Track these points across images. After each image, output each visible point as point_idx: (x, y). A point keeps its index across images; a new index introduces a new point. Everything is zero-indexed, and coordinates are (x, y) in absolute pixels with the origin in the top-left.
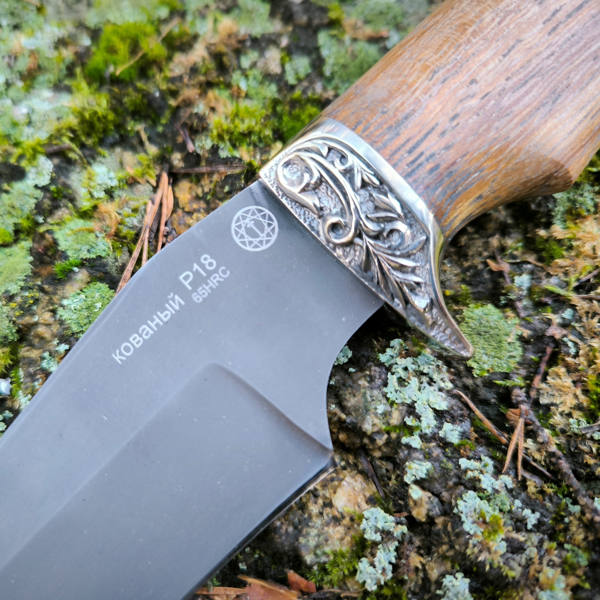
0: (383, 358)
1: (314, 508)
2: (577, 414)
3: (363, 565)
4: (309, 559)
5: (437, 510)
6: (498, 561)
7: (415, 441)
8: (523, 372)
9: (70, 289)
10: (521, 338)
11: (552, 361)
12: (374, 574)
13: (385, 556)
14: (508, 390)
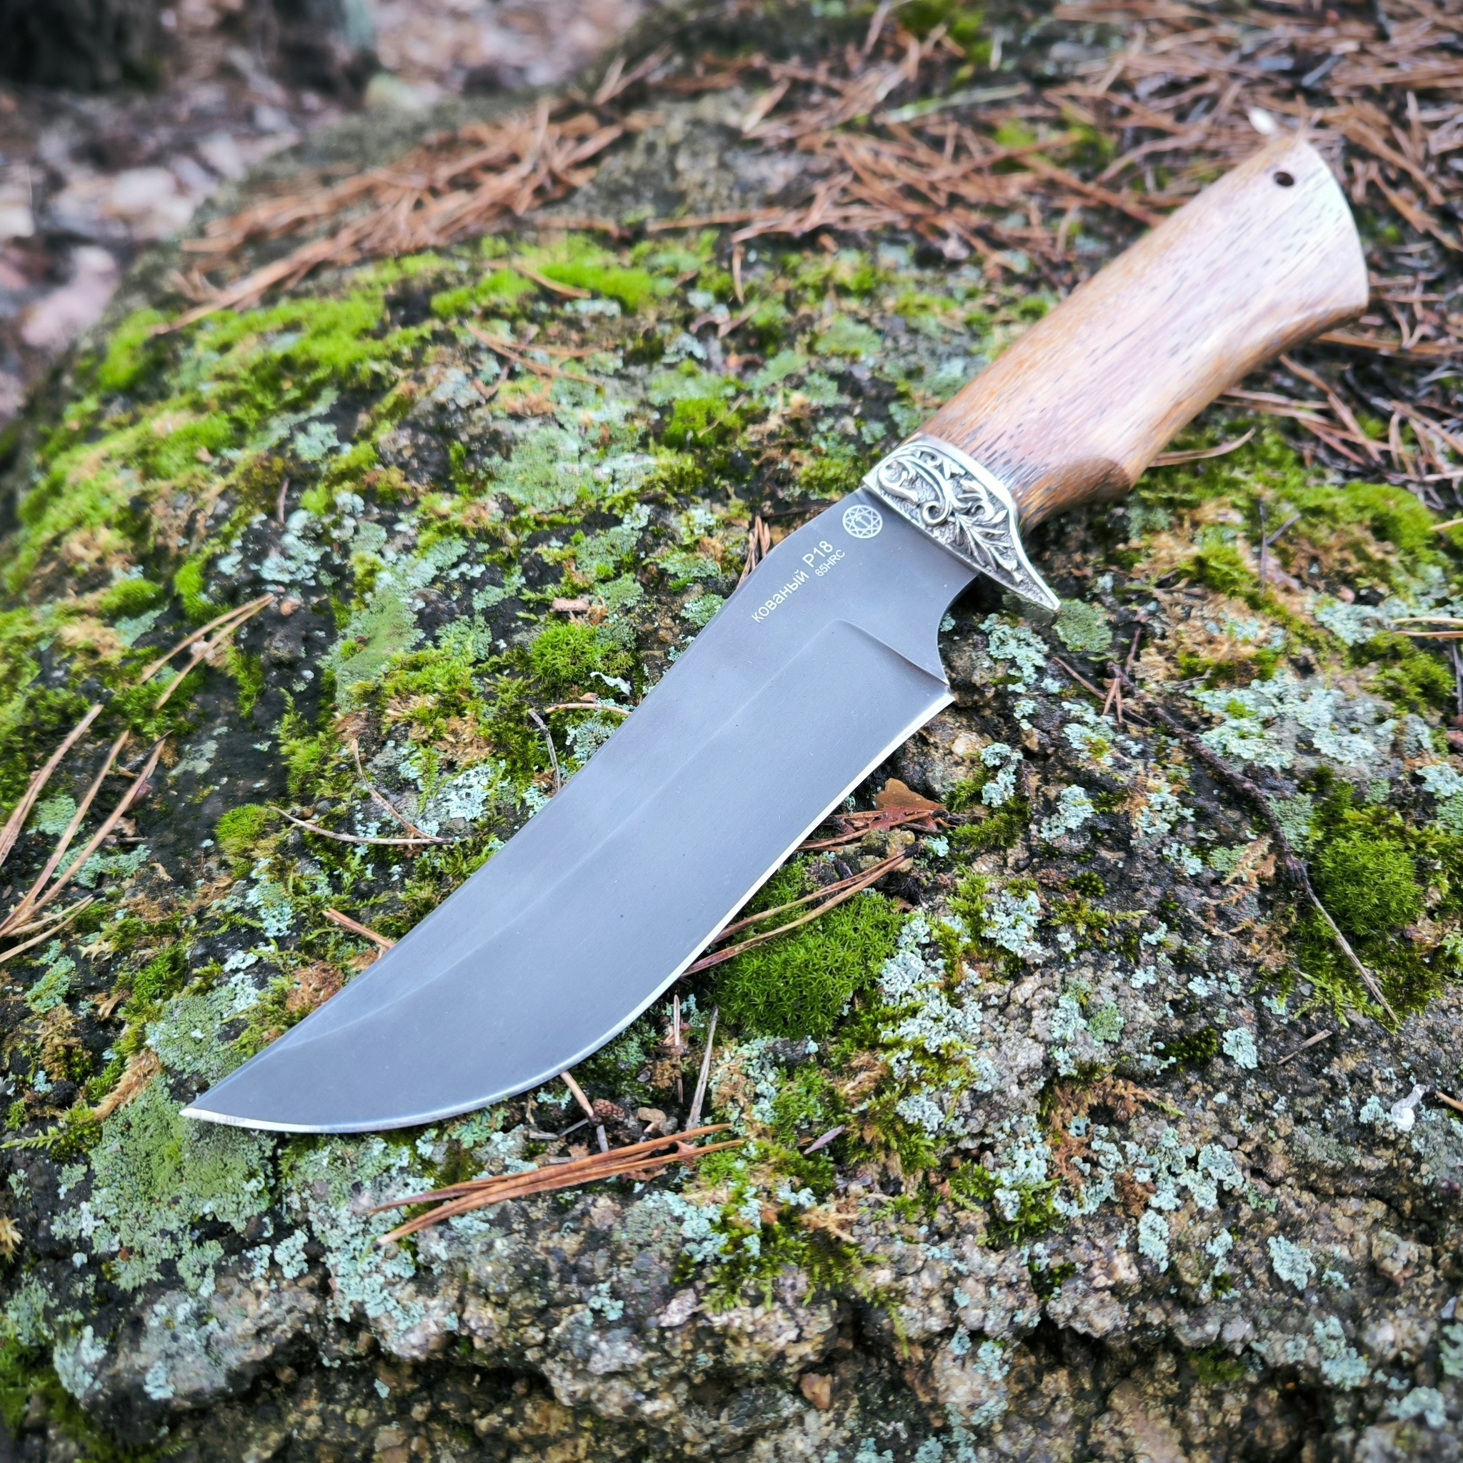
0: (983, 626)
1: (936, 755)
2: (1171, 682)
3: (987, 787)
4: (937, 787)
5: (1047, 742)
6: (1106, 770)
7: (1020, 688)
8: (1117, 651)
9: (689, 598)
10: (1109, 623)
11: (1142, 643)
12: (998, 791)
13: (1005, 778)
14: (1103, 663)
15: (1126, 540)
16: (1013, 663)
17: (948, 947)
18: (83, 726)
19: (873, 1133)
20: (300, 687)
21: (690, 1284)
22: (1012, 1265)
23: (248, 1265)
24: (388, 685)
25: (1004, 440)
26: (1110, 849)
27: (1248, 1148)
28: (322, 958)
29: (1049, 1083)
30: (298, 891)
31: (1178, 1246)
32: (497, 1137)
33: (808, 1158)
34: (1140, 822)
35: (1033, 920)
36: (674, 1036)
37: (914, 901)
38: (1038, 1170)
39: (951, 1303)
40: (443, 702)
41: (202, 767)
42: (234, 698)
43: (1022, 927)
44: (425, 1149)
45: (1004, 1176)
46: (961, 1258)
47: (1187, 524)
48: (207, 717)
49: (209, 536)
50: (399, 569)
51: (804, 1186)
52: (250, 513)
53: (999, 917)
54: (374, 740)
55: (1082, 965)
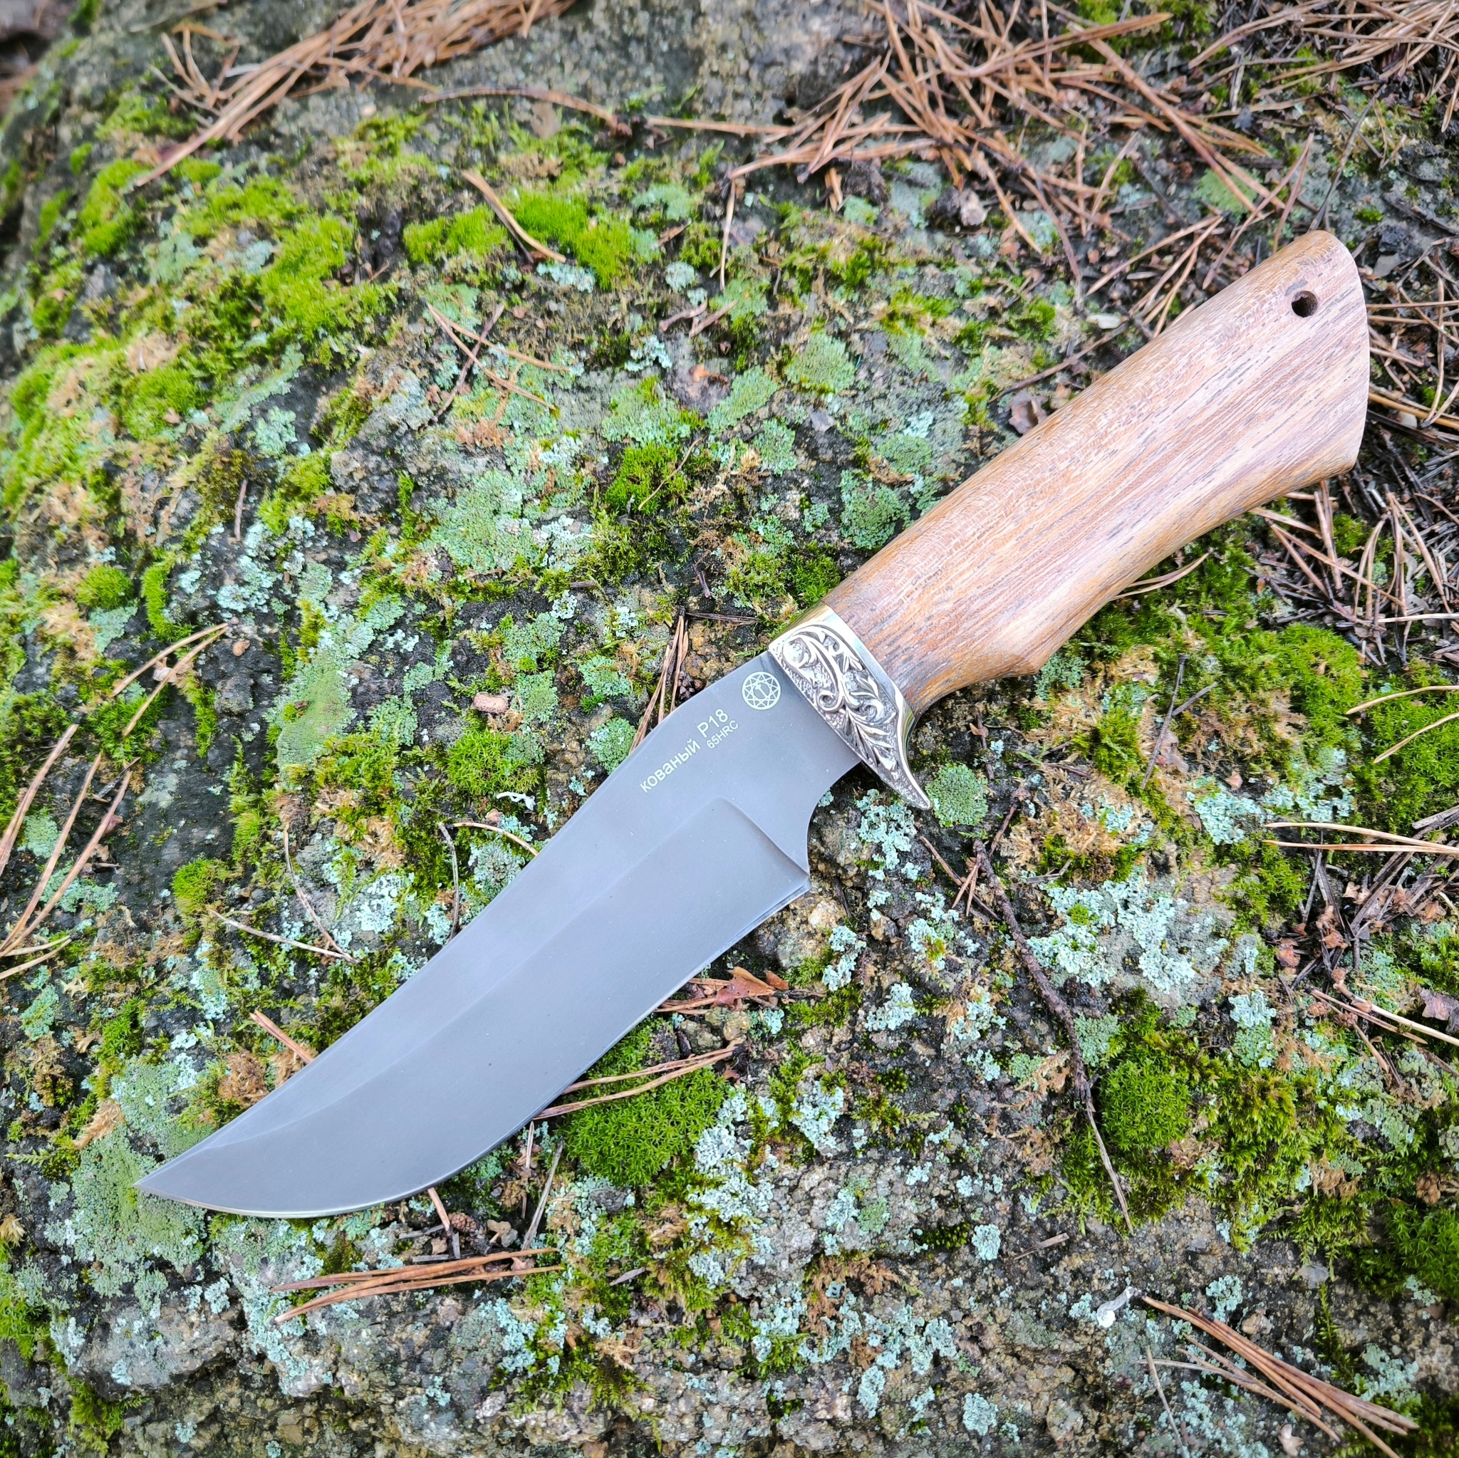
0: (859, 804)
1: (792, 924)
2: (1031, 868)
3: (829, 970)
4: (785, 963)
5: (892, 932)
6: (936, 974)
7: (879, 875)
8: (988, 827)
9: (597, 723)
10: (988, 797)
11: (1015, 819)
12: (836, 977)
13: (846, 965)
14: (971, 841)
15: (1032, 695)
16: (879, 849)
17: (758, 1129)
18: (63, 743)
19: (665, 1278)
20: (248, 737)
21: (503, 1389)
22: (753, 1398)
23: (184, 1301)
24: (320, 773)
25: (911, 635)
26: (925, 1042)
27: (969, 1322)
28: (249, 1048)
29: (816, 1256)
30: (231, 983)
31: (886, 1401)
32: (375, 1233)
33: (614, 1289)
34: (953, 1027)
35: (834, 1115)
36: (526, 1159)
37: (742, 1071)
38: (791, 1325)
39: (699, 1423)
40: (366, 799)
41: (165, 800)
42: (192, 730)
43: (824, 1120)
44: (319, 1235)
45: (764, 1326)
46: (714, 1392)
47: (1099, 681)
48: (169, 745)
49: (173, 540)
50: (341, 626)
51: (605, 1314)
52: (209, 522)
53: (807, 1110)
54: (304, 831)
55: (867, 1160)
